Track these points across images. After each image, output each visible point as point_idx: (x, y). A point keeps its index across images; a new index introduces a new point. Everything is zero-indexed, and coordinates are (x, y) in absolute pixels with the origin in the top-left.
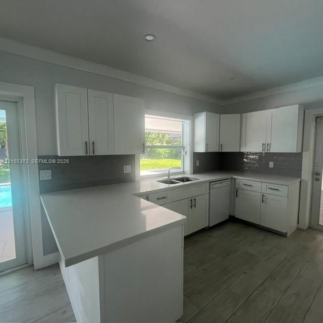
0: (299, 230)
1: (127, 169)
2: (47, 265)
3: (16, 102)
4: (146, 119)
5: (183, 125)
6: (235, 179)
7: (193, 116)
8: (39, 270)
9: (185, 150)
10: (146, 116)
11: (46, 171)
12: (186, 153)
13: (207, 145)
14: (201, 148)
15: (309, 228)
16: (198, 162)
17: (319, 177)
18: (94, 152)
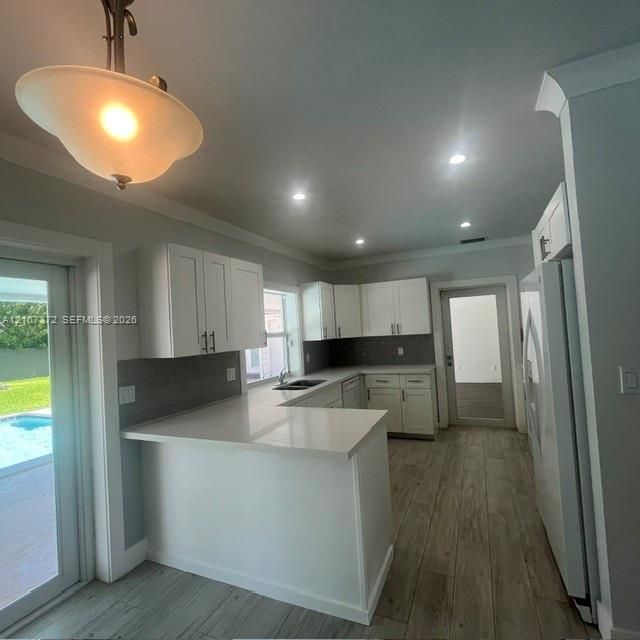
0: (441, 430)
1: (231, 375)
2: (124, 572)
3: (67, 267)
4: (265, 295)
5: (283, 300)
6: (364, 375)
7: (298, 285)
8: (117, 581)
9: (290, 338)
10: (265, 290)
11: (128, 388)
12: (292, 343)
13: (325, 329)
14: (316, 335)
15: (450, 426)
16: (308, 356)
17: (450, 361)
18: (214, 348)
